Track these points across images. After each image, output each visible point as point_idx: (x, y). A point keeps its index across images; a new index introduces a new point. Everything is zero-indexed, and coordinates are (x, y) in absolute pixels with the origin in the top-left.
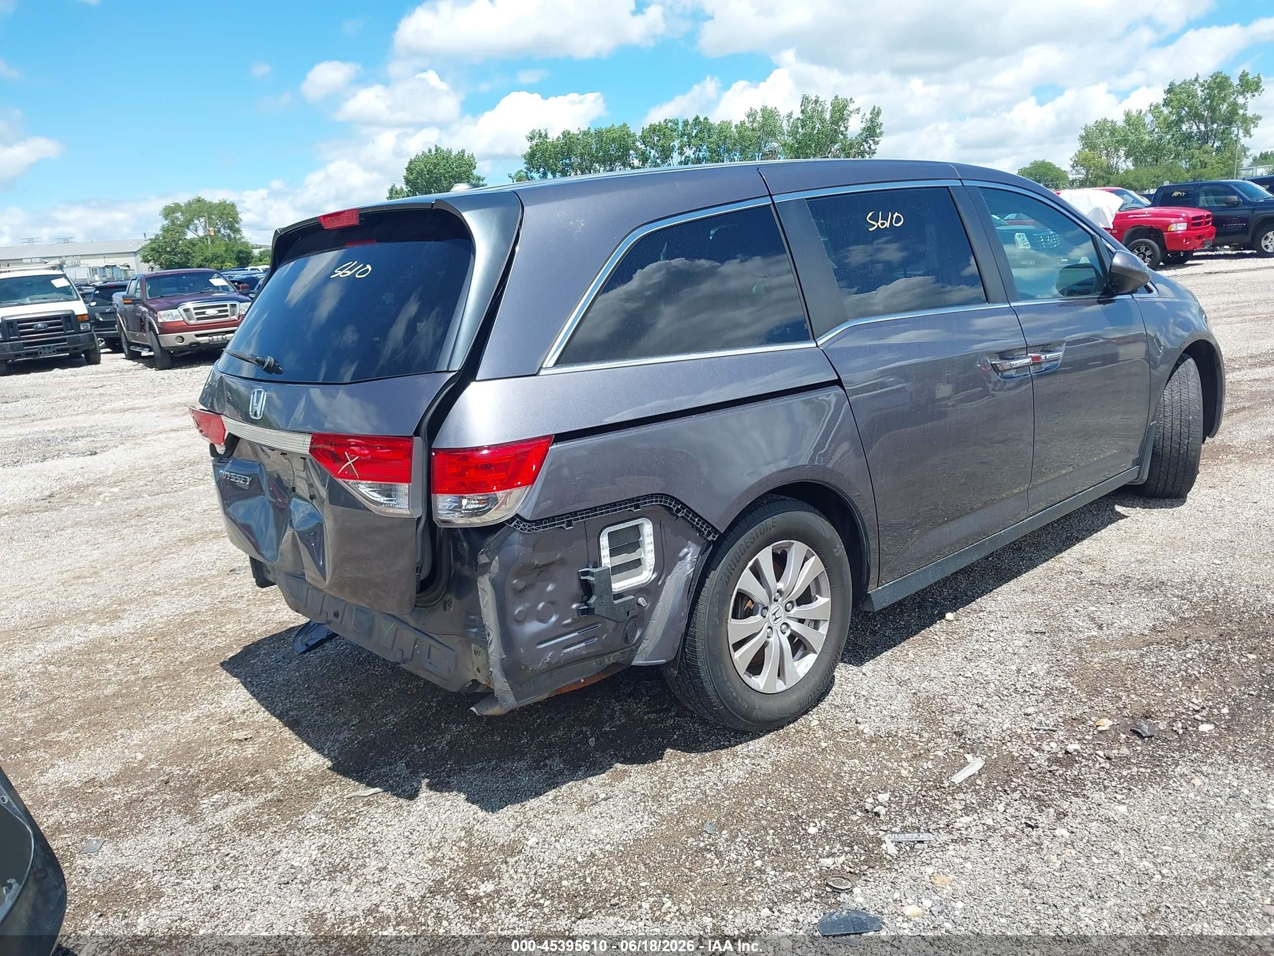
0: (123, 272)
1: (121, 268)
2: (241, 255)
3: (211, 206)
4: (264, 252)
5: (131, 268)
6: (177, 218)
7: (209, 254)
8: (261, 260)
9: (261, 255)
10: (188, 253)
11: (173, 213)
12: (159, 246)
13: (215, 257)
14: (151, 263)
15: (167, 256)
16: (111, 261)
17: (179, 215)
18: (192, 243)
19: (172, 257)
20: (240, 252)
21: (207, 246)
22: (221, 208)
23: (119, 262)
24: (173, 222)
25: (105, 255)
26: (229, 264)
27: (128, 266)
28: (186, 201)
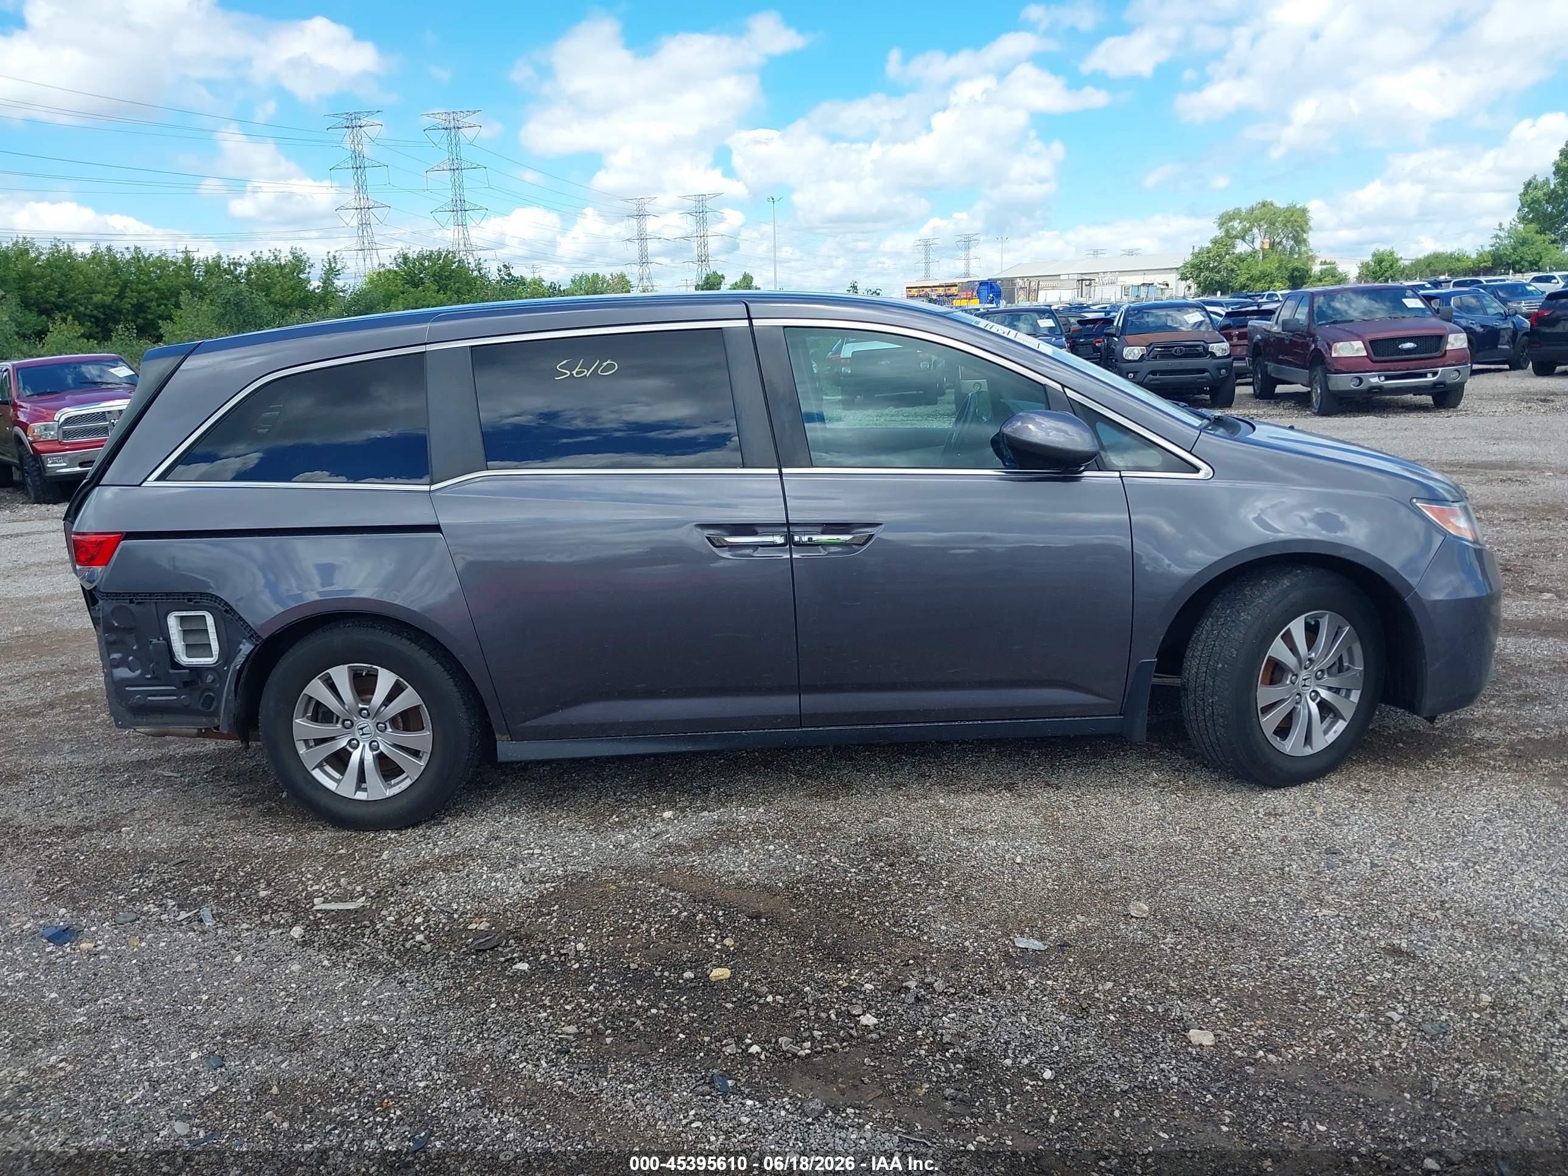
0: (1160, 291)
1: (1158, 286)
2: (1296, 273)
3: (1277, 212)
4: (1326, 270)
5: (1170, 287)
6: (1233, 228)
7: (1256, 272)
8: (1320, 280)
9: (1321, 274)
10: (1232, 270)
11: (1231, 220)
12: (1201, 262)
13: (1264, 276)
14: (1189, 282)
15: (1207, 273)
16: (1149, 279)
17: (1236, 224)
18: (1241, 259)
19: (1212, 275)
20: (1296, 269)
21: (1257, 263)
22: (1288, 214)
23: (1157, 279)
24: (1227, 231)
25: (1145, 272)
26: (1278, 284)
27: (1167, 285)
28: (1249, 206)
